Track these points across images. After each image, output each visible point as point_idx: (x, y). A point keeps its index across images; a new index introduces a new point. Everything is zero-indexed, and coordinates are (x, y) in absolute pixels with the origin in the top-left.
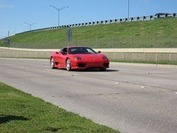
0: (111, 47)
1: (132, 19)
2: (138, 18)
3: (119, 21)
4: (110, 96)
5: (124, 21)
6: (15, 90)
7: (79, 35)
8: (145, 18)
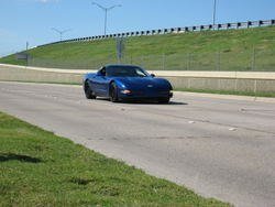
0: (186, 69)
1: (220, 26)
2: (229, 25)
3: (199, 29)
4: (180, 141)
5: (206, 28)
6: (29, 126)
7: (136, 50)
8: (239, 24)
